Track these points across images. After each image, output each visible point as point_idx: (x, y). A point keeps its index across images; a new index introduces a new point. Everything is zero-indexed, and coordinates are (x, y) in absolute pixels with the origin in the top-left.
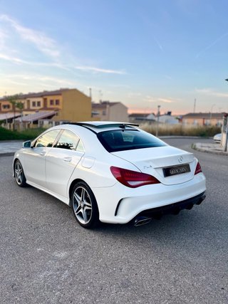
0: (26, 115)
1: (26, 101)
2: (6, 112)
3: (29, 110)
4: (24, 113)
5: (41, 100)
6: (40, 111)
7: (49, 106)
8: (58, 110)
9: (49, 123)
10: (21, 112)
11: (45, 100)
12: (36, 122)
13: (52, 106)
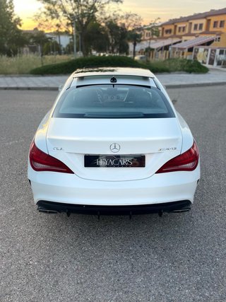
0: (185, 41)
1: (188, 24)
2: (167, 38)
3: (189, 34)
4: (184, 38)
5: (204, 22)
6: (201, 36)
7: (211, 29)
8: (220, 33)
9: (205, 50)
10: (180, 37)
11: (209, 21)
12: (190, 50)
13: (215, 30)
